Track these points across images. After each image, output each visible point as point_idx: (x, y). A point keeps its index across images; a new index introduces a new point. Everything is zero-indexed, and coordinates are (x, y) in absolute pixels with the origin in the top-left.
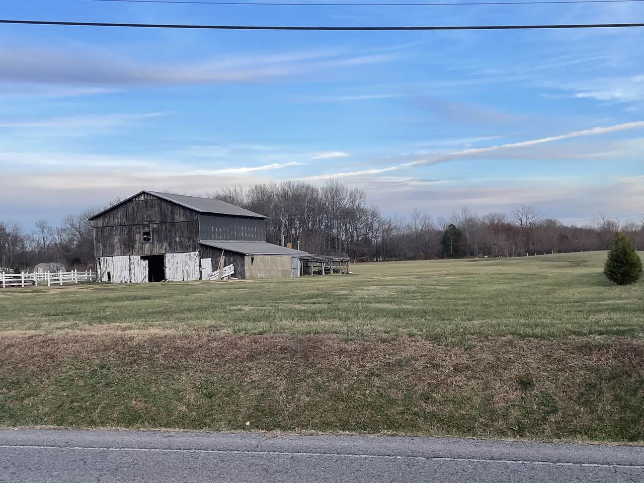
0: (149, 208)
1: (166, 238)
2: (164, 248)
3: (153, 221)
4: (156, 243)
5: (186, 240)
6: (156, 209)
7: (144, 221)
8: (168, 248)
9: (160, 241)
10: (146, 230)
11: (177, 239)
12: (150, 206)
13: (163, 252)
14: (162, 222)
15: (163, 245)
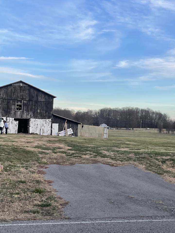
0: (22, 91)
1: (31, 110)
2: (30, 115)
3: (24, 99)
4: (25, 111)
5: (44, 112)
6: (27, 92)
7: (18, 98)
8: (32, 115)
9: (27, 111)
10: (19, 103)
11: (39, 111)
12: (23, 90)
13: (29, 117)
14: (30, 100)
15: (29, 114)
